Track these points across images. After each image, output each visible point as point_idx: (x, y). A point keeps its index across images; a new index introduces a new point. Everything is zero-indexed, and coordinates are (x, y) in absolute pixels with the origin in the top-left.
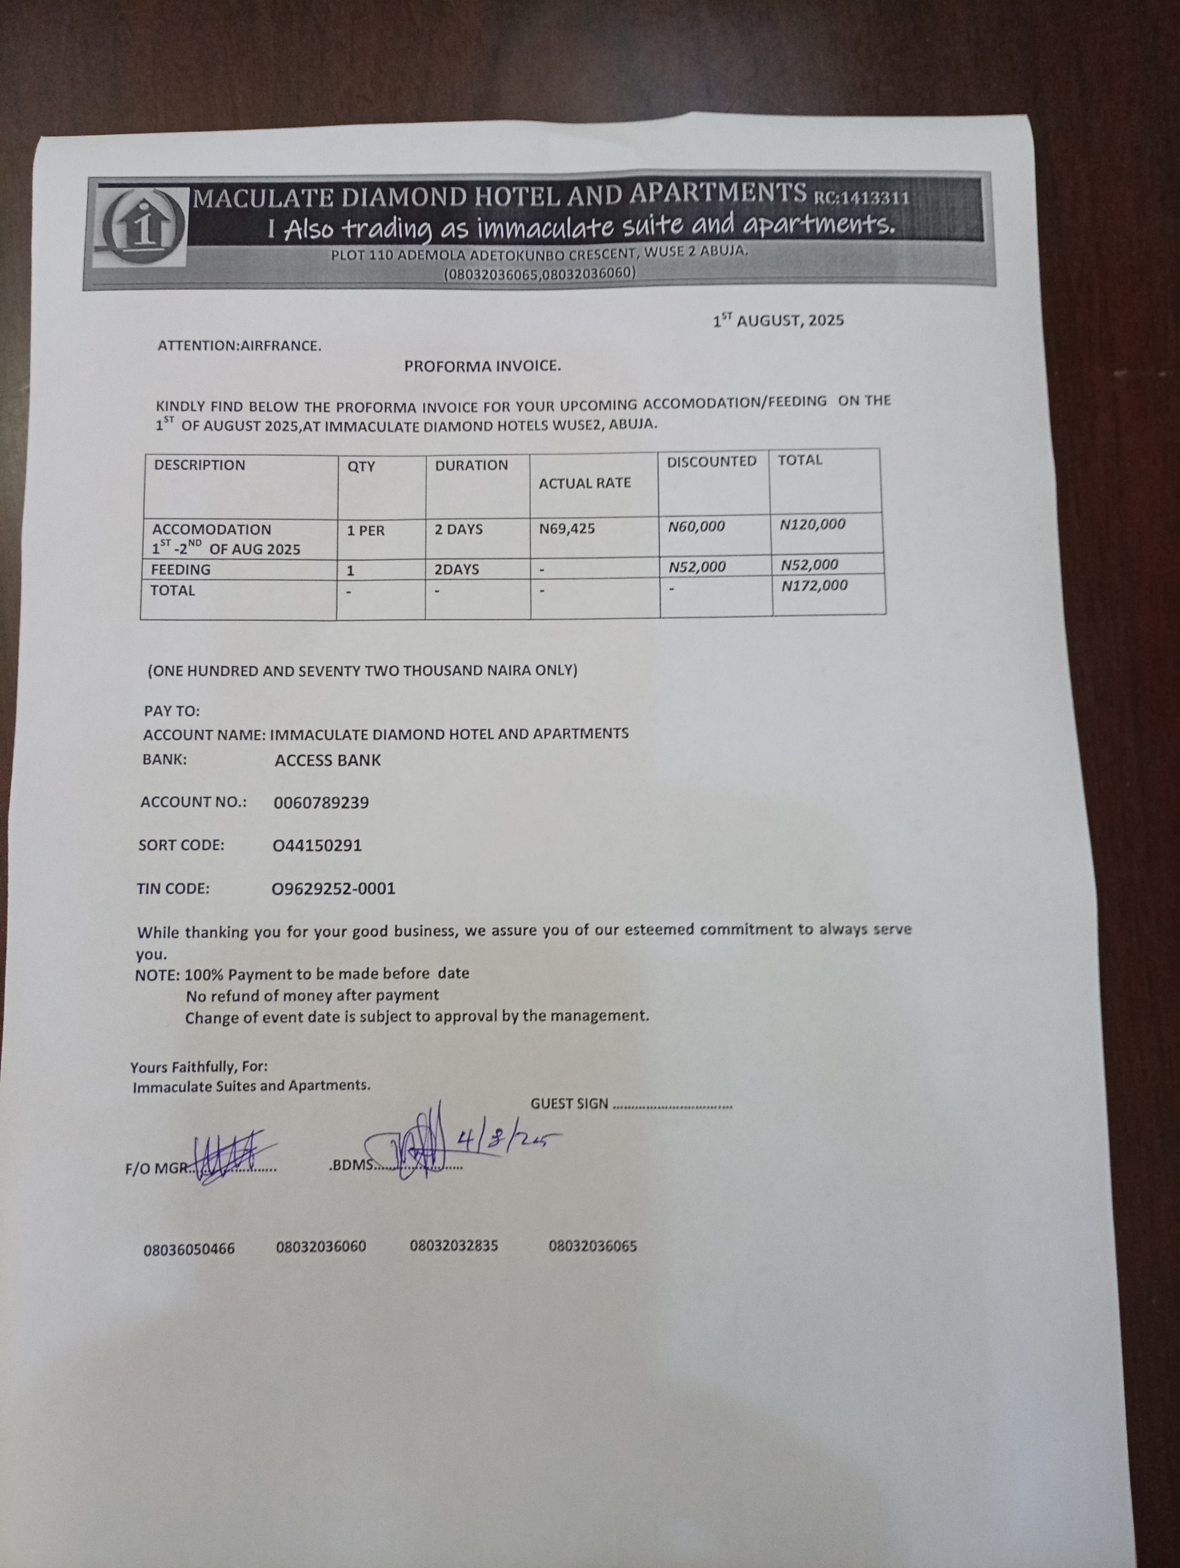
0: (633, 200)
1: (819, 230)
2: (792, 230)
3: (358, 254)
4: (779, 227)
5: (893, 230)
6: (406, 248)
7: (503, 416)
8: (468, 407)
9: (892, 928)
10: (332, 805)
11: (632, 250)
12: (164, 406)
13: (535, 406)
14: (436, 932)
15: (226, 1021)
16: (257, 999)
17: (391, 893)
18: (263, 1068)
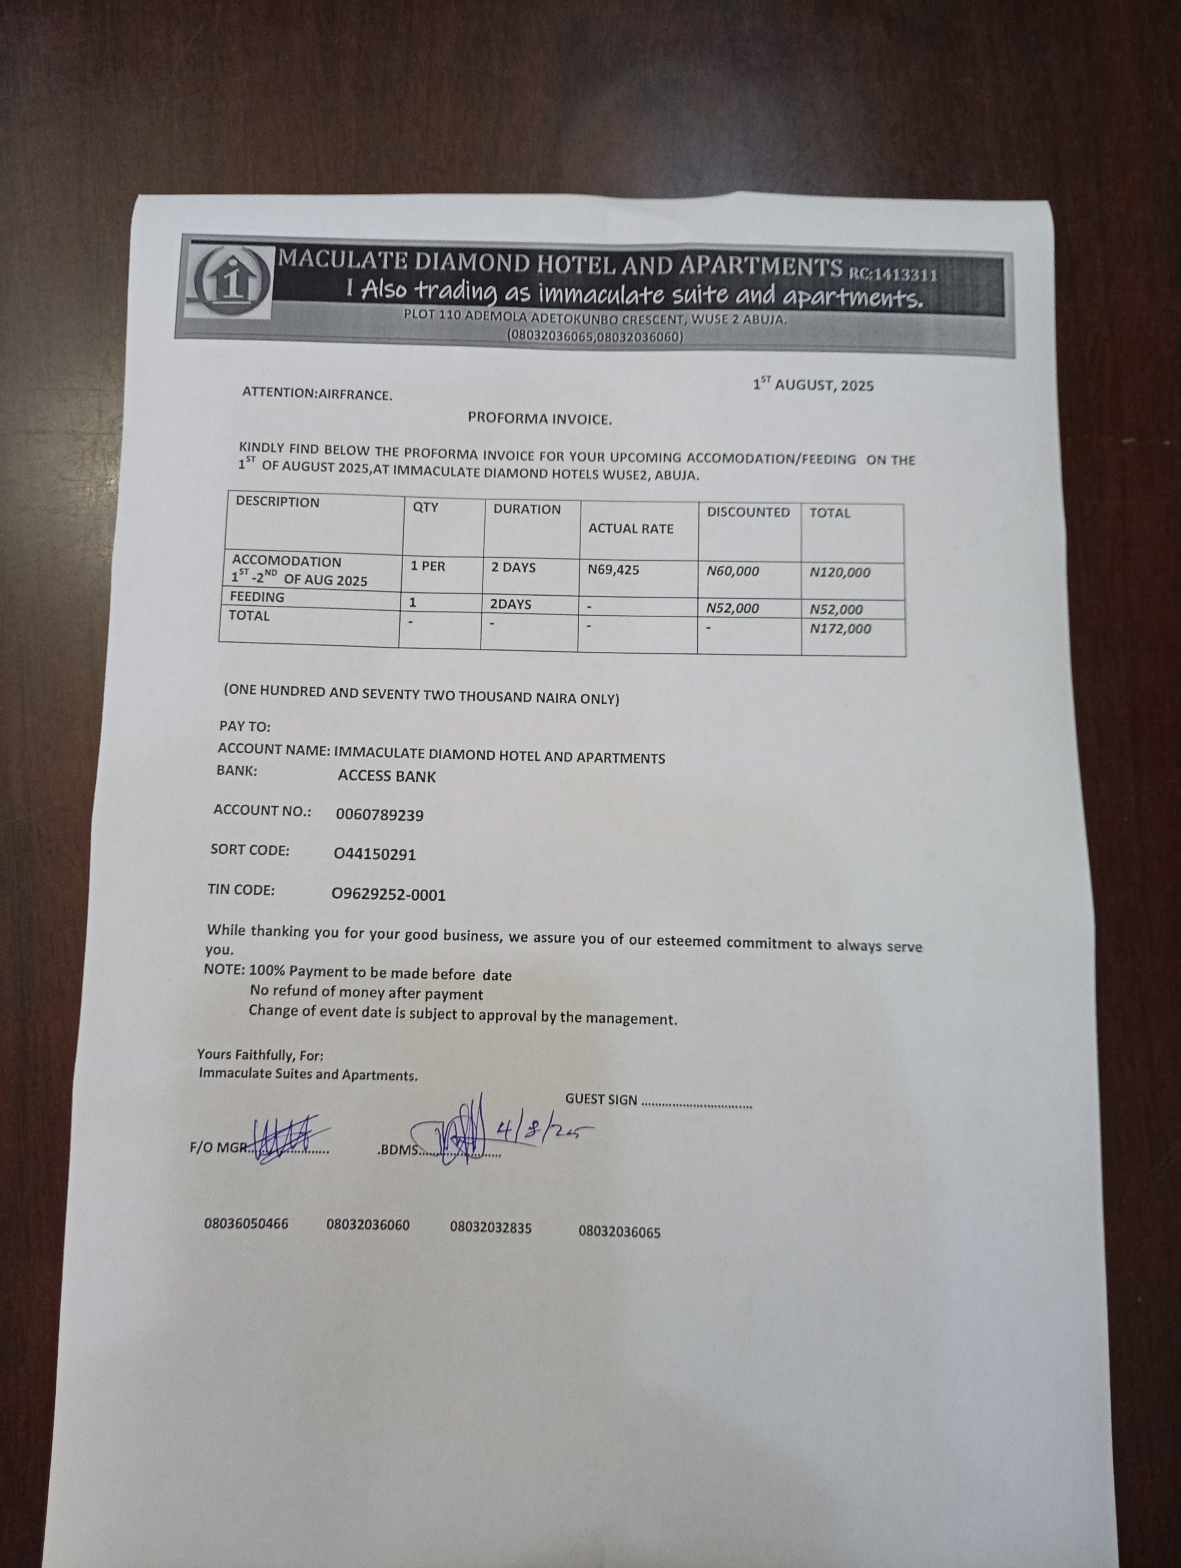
0: (682, 271)
1: (852, 303)
2: (828, 302)
3: (429, 313)
4: (816, 299)
5: (921, 305)
6: (473, 309)
7: (558, 465)
8: (525, 456)
9: (904, 945)
10: (390, 817)
11: (680, 316)
12: (246, 447)
13: (587, 456)
14: (482, 937)
15: (287, 1013)
16: (316, 994)
17: (442, 899)
18: (319, 1057)
